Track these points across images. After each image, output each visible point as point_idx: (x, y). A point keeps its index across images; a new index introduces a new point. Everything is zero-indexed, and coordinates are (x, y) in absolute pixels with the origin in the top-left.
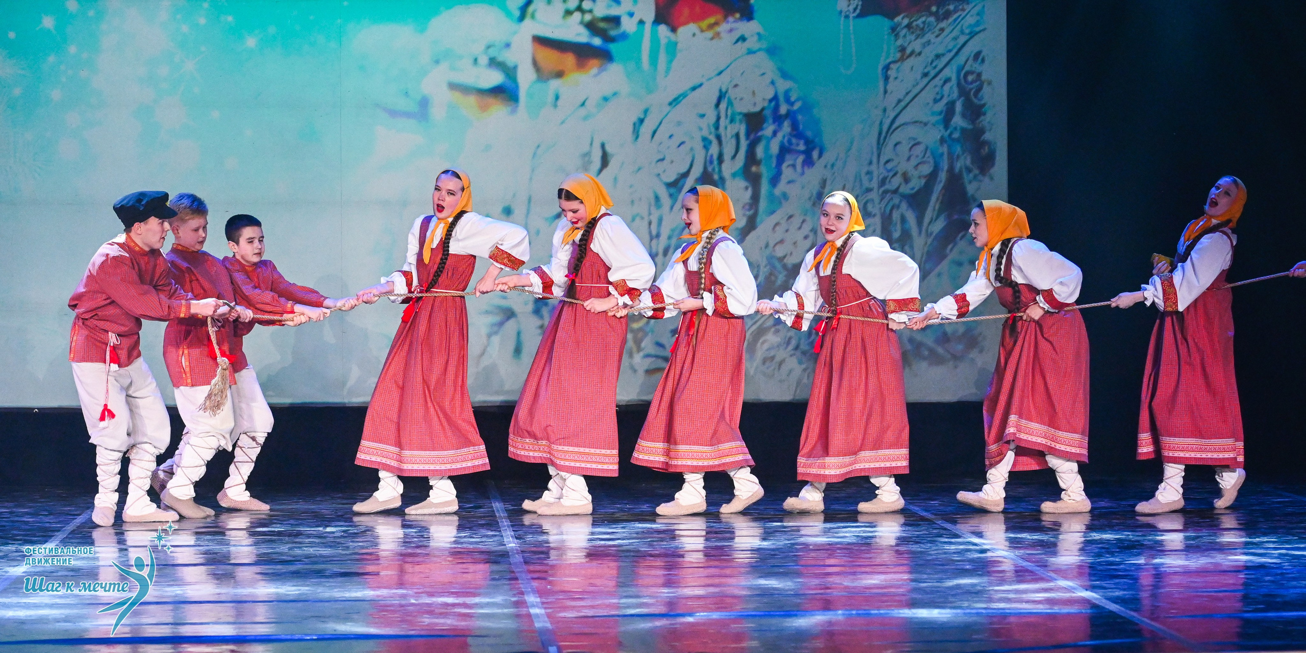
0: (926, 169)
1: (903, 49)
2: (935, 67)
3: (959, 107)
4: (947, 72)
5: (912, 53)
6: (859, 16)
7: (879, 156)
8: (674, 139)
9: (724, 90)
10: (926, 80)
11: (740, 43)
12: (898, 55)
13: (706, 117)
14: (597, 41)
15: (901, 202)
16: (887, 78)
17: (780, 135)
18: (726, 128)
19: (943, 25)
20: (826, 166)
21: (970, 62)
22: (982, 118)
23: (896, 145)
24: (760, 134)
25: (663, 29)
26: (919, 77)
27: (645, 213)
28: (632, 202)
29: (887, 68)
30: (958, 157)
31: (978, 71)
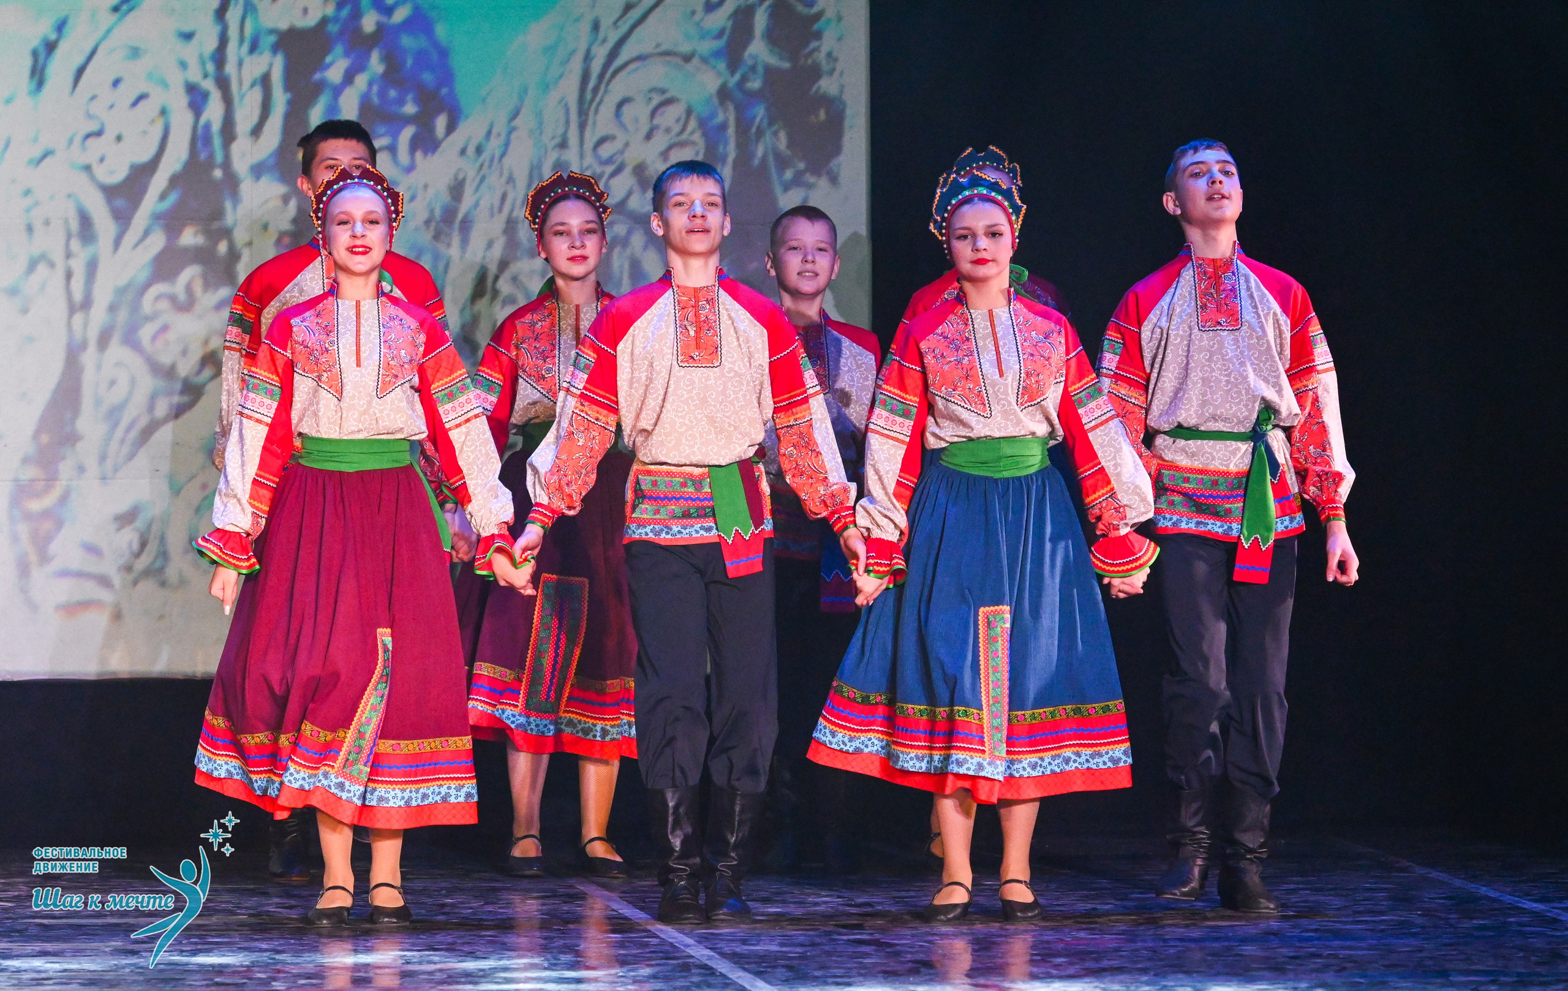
3: (761, 20)
7: (582, 127)
8: (122, 87)
13: (195, 41)
15: (630, 232)
17: (361, 81)
18: (240, 64)
20: (463, 152)
22: (814, 44)
23: (620, 105)
24: (317, 76)
27: (58, 256)
28: (30, 229)
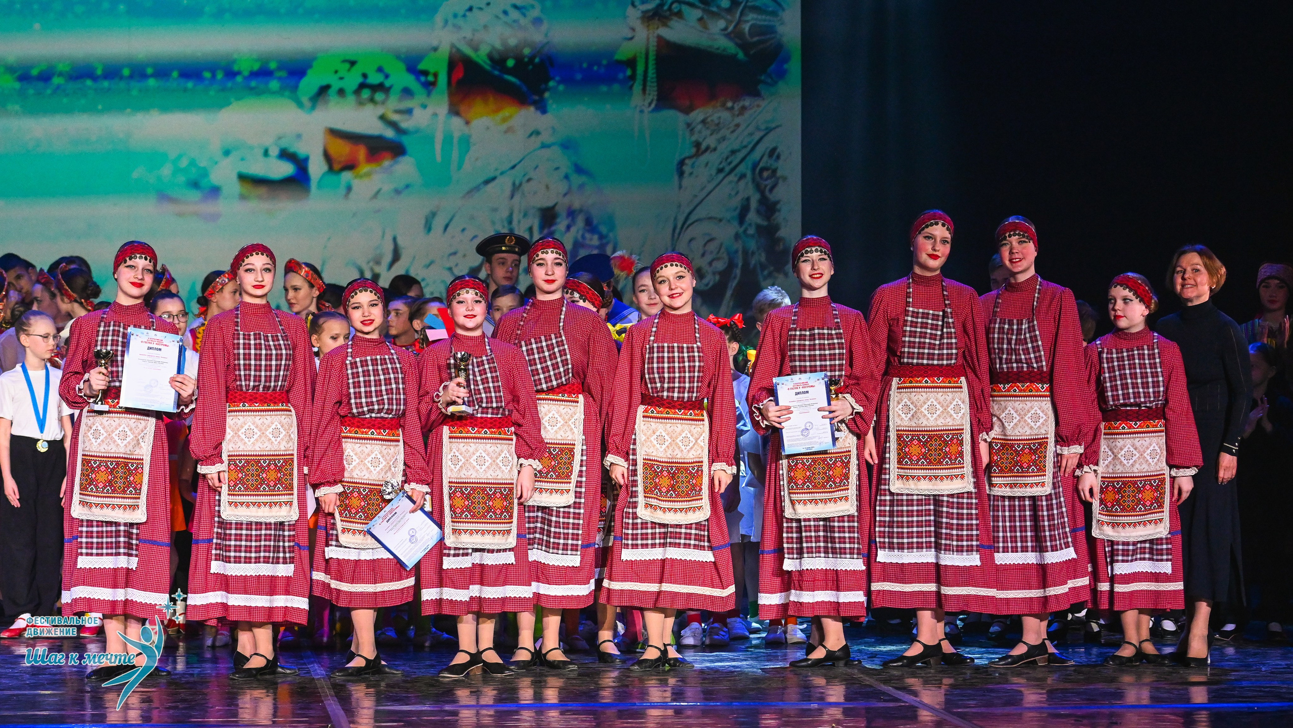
0: (720, 266)
1: (698, 145)
2: (730, 163)
3: (754, 204)
4: (742, 169)
5: (707, 148)
6: (654, 110)
8: (466, 232)
9: (517, 183)
10: (721, 176)
11: (534, 136)
12: (694, 150)
13: (499, 210)
14: (389, 133)
16: (681, 174)
17: (573, 230)
18: (519, 222)
19: (737, 120)
21: (765, 158)
22: (777, 214)
23: (691, 240)
24: (553, 228)
25: (457, 122)
26: (714, 172)
29: (682, 163)
30: (753, 253)
31: (773, 167)
